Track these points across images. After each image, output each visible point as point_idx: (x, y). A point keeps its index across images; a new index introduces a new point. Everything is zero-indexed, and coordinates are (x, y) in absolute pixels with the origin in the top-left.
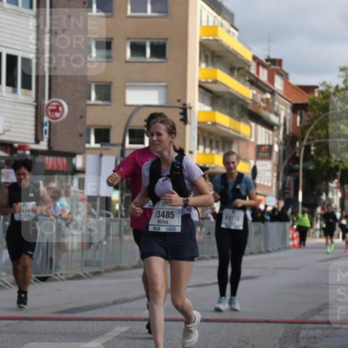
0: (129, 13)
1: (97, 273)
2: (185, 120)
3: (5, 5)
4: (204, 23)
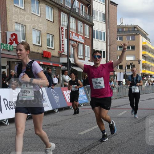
0: (126, 40)
1: (121, 98)
2: (139, 63)
3: (99, 40)
4: (143, 42)
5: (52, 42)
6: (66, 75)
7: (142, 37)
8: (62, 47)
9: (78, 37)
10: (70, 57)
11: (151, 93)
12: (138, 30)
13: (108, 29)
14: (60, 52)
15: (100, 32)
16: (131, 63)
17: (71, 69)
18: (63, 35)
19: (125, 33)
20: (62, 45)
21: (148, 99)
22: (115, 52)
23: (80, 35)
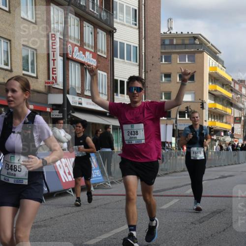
0: (178, 62)
1: (166, 174)
2: (203, 107)
3: (126, 61)
4: (211, 66)
5: (32, 64)
6: (59, 128)
7: (209, 56)
8: (53, 74)
9: (84, 53)
10: (68, 94)
11: (225, 165)
12: (202, 43)
13: (143, 41)
14: (49, 83)
15: (127, 44)
16: (187, 108)
17: (69, 117)
18: (53, 50)
19: (175, 49)
20: (53, 68)
21: (220, 178)
22: (156, 86)
23: (88, 51)
